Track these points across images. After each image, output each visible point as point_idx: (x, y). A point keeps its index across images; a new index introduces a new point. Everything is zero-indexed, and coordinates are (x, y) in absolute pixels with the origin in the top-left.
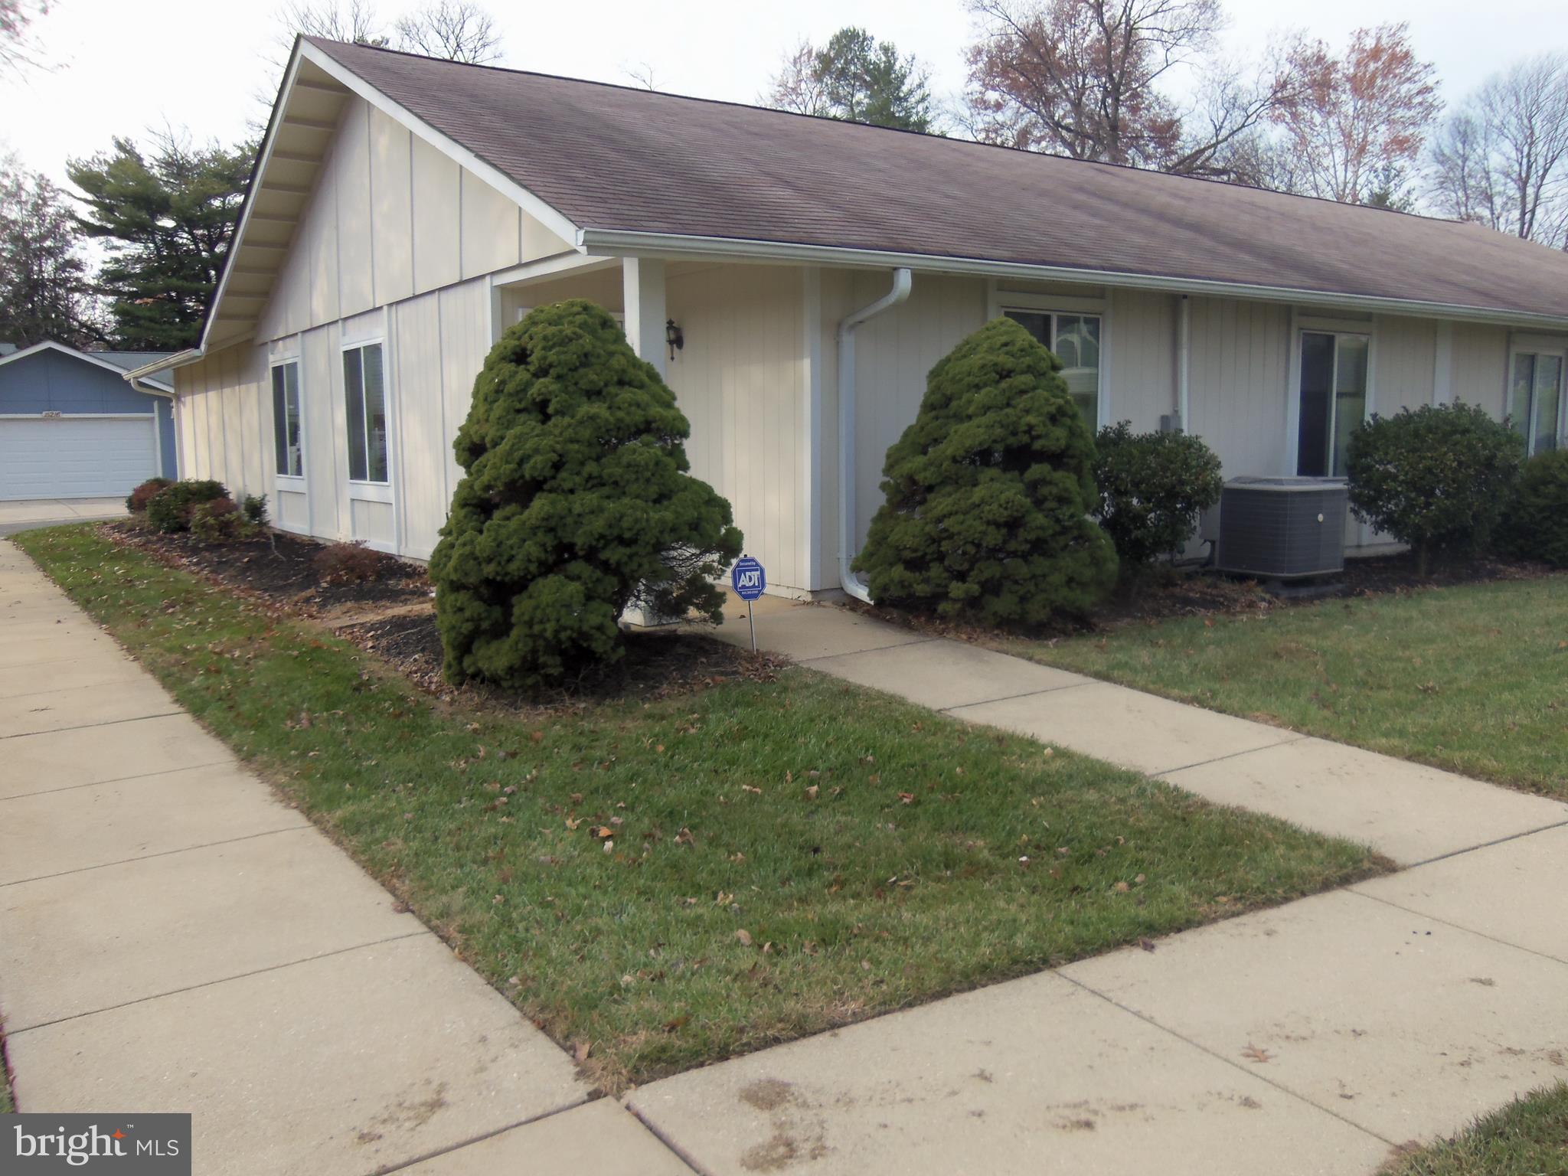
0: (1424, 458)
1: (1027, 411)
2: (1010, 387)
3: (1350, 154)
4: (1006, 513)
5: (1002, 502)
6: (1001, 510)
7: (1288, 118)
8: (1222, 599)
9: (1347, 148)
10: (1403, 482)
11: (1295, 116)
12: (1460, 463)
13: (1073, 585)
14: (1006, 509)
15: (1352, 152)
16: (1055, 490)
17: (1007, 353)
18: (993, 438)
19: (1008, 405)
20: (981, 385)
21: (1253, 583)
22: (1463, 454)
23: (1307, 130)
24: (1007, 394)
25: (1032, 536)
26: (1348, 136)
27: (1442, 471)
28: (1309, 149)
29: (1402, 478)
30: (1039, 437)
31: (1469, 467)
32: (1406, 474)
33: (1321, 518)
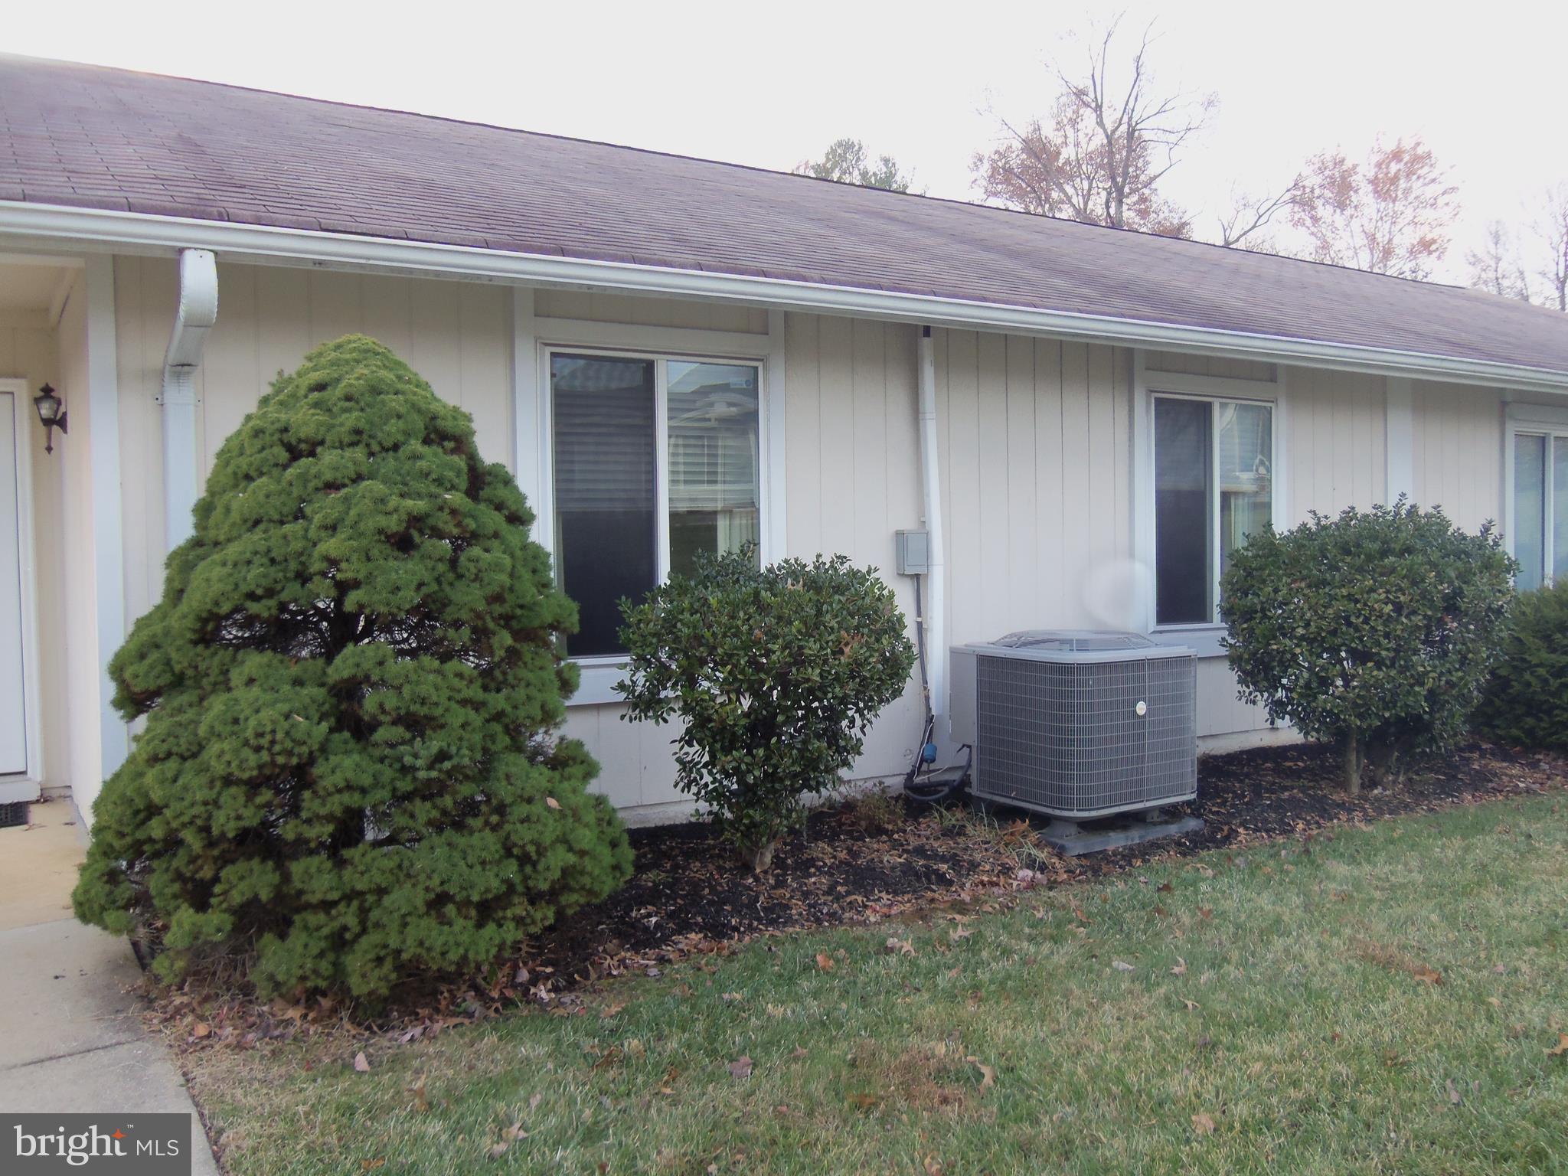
0: (1333, 598)
1: (332, 528)
2: (304, 478)
3: (1376, 256)
4: (253, 759)
5: (249, 733)
6: (247, 753)
7: (1308, 222)
8: (943, 867)
9: (1371, 250)
10: (1302, 638)
11: (1315, 220)
12: (1398, 608)
13: (450, 910)
14: (258, 749)
15: (1378, 255)
16: (391, 701)
17: (316, 405)
18: (244, 588)
19: (299, 515)
20: (253, 473)
21: (1022, 826)
22: (1401, 590)
23: (1329, 234)
24: (296, 492)
25: (335, 805)
26: (1372, 238)
27: (1366, 621)
28: (1332, 253)
29: (1300, 631)
30: (356, 584)
31: (1414, 612)
32: (1307, 625)
33: (1141, 708)
